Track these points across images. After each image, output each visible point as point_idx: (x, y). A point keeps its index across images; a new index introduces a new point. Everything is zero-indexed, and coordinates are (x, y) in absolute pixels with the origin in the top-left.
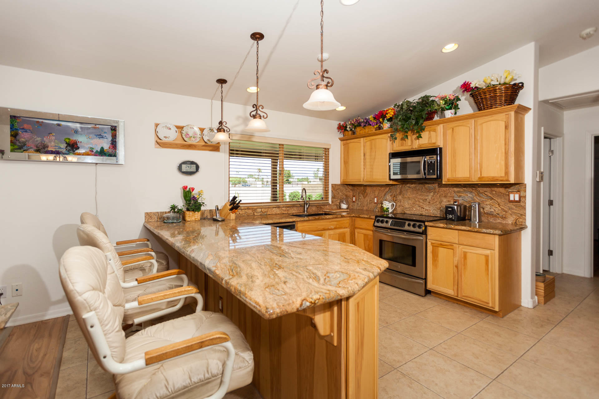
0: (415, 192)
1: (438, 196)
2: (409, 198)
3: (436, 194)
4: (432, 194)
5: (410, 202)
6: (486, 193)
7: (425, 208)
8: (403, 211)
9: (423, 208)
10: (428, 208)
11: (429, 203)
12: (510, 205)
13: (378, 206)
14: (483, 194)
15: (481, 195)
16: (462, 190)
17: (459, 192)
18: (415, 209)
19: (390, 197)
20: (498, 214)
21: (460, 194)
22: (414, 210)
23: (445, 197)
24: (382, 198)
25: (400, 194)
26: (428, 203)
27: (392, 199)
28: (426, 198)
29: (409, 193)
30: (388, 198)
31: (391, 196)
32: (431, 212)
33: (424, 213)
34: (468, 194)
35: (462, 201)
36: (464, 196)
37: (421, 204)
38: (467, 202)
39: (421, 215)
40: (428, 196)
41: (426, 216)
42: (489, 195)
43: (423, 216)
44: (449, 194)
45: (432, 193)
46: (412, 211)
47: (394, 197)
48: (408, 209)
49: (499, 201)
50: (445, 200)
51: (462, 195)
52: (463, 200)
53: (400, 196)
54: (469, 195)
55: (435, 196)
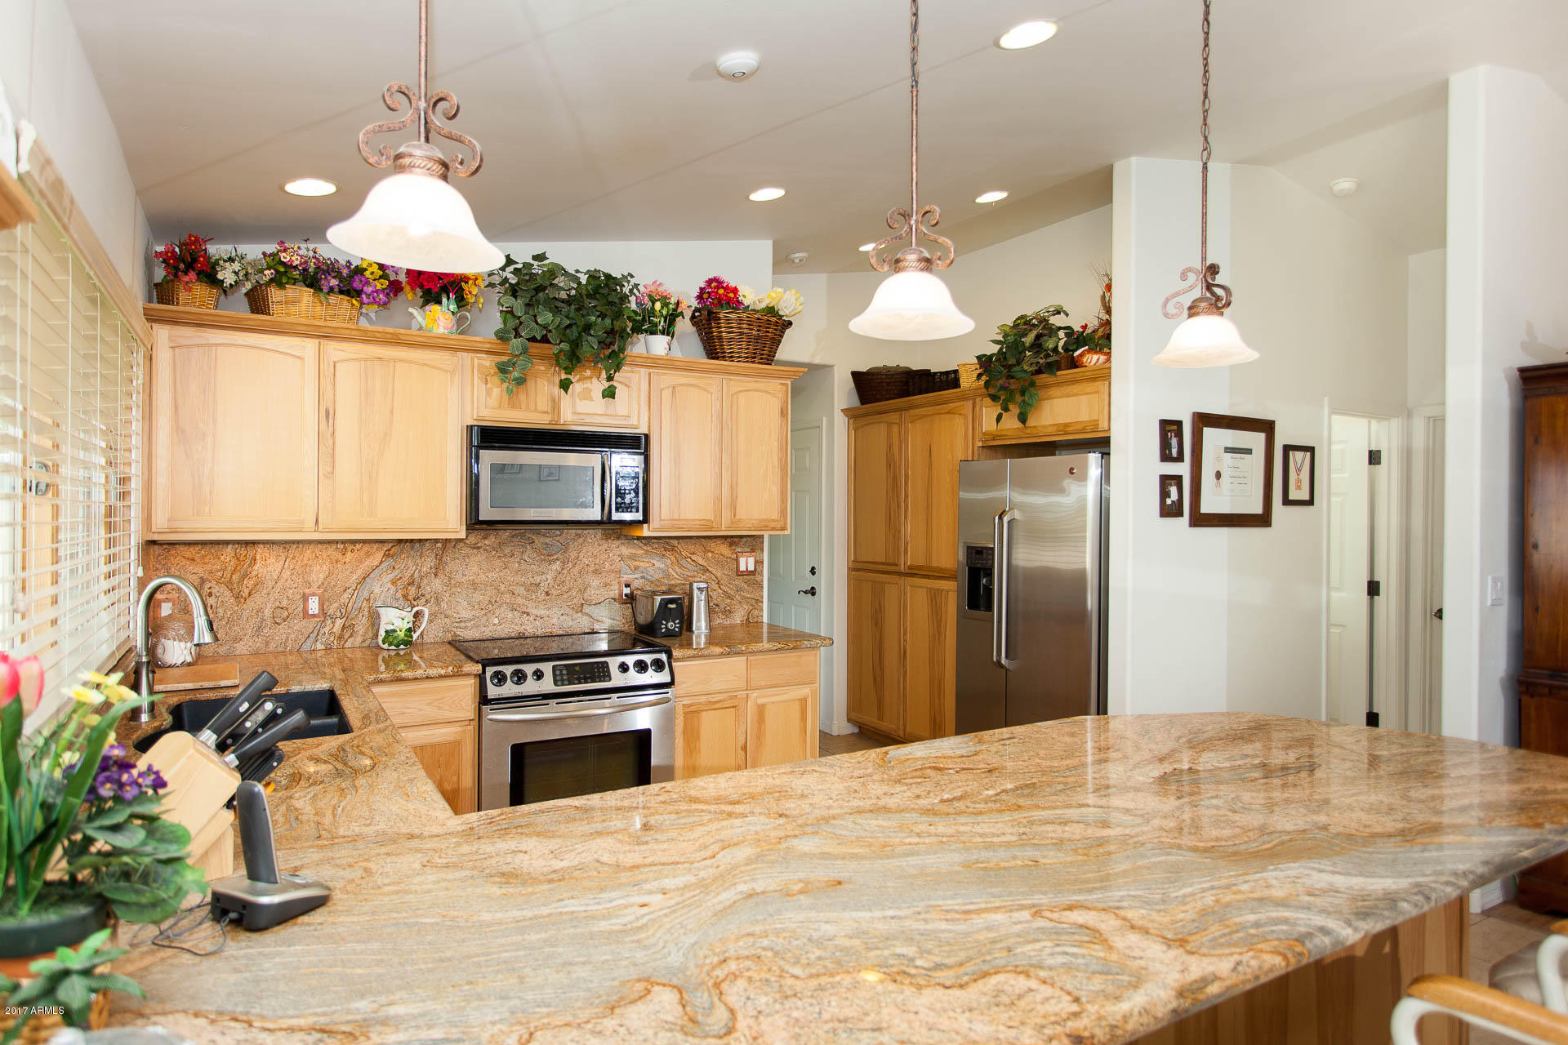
0: (498, 563)
1: (576, 570)
2: (473, 583)
3: (570, 565)
4: (557, 566)
5: (478, 597)
6: (694, 557)
7: (535, 612)
8: (449, 632)
9: (528, 614)
10: (542, 612)
11: (547, 594)
12: (739, 581)
13: (326, 630)
14: (689, 560)
15: (683, 562)
16: (640, 552)
17: (633, 557)
18: (496, 621)
19: (389, 585)
20: (717, 605)
21: (637, 563)
22: (495, 625)
23: (596, 572)
24: (346, 595)
25: (436, 575)
26: (543, 596)
27: (399, 595)
28: (538, 579)
29: (475, 569)
30: (377, 590)
31: (394, 583)
32: (555, 621)
33: (530, 629)
34: (655, 562)
35: (641, 581)
36: (646, 568)
37: (520, 601)
38: (652, 582)
39: (521, 637)
40: (543, 573)
41: (538, 637)
42: (701, 561)
43: (527, 638)
44: (607, 564)
45: (558, 563)
46: (483, 629)
47: (411, 584)
48: (469, 624)
49: (718, 575)
50: (595, 582)
51: (642, 564)
52: (642, 577)
53: (437, 581)
54: (658, 564)
55: (565, 571)
